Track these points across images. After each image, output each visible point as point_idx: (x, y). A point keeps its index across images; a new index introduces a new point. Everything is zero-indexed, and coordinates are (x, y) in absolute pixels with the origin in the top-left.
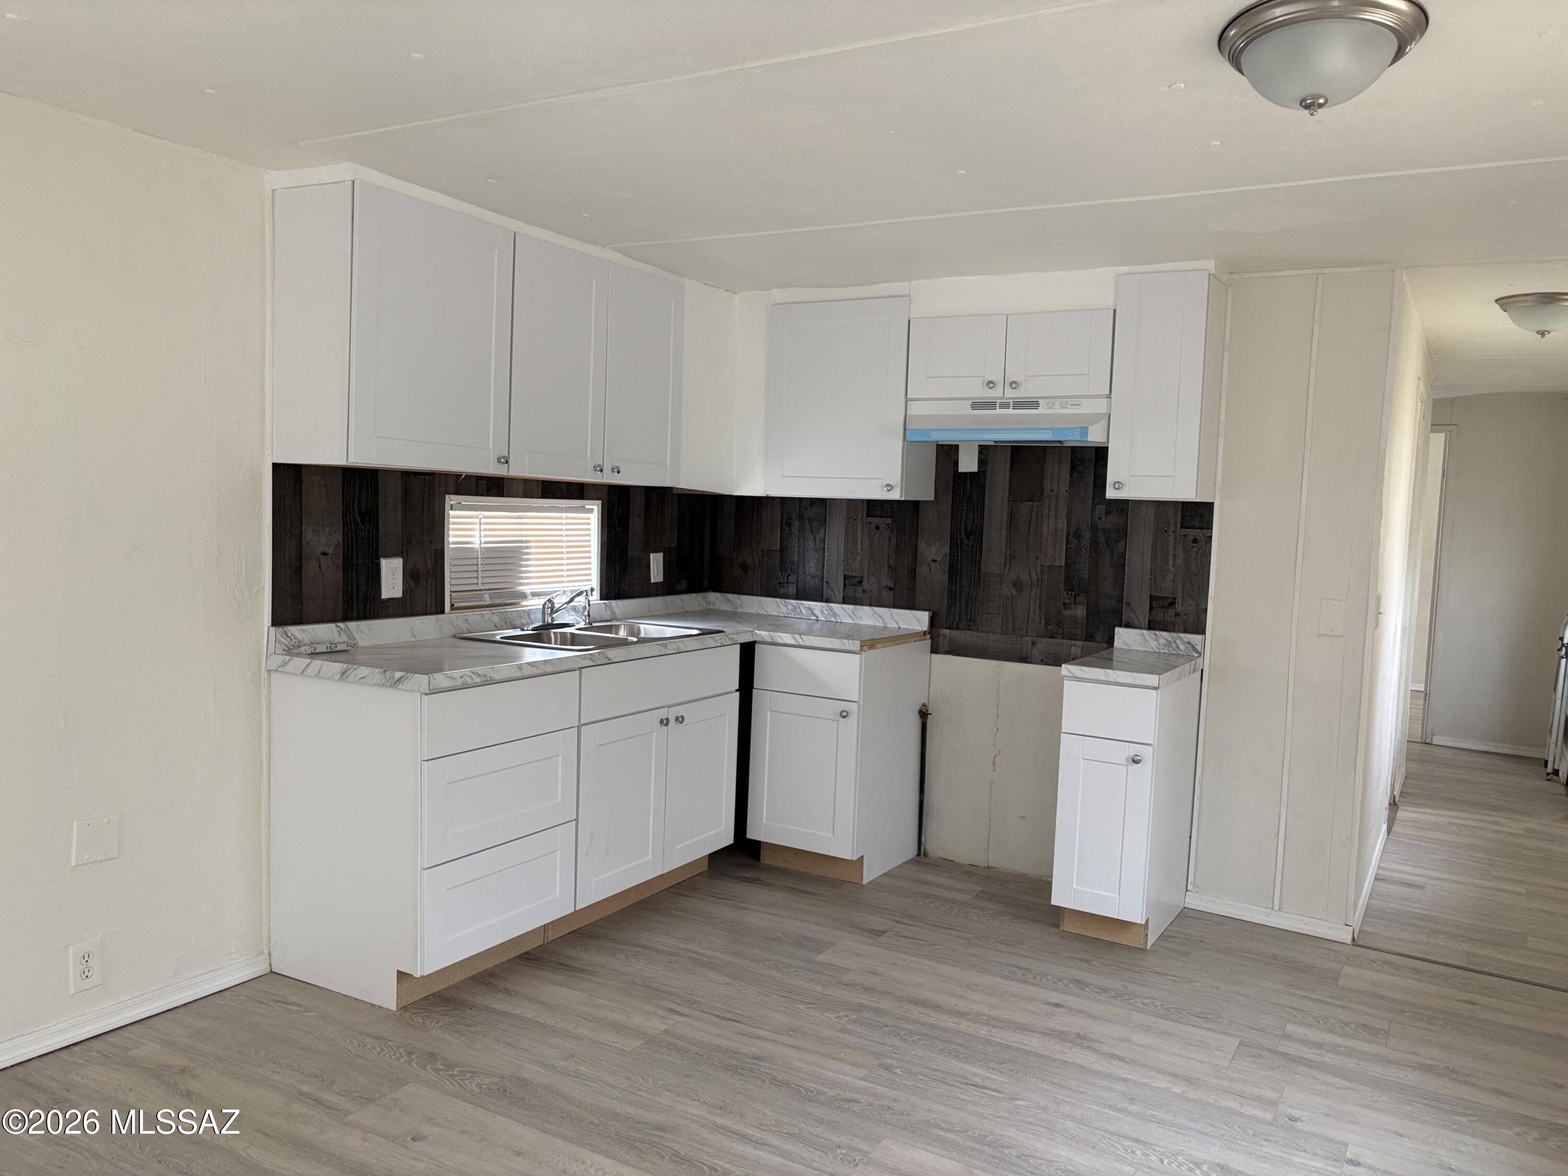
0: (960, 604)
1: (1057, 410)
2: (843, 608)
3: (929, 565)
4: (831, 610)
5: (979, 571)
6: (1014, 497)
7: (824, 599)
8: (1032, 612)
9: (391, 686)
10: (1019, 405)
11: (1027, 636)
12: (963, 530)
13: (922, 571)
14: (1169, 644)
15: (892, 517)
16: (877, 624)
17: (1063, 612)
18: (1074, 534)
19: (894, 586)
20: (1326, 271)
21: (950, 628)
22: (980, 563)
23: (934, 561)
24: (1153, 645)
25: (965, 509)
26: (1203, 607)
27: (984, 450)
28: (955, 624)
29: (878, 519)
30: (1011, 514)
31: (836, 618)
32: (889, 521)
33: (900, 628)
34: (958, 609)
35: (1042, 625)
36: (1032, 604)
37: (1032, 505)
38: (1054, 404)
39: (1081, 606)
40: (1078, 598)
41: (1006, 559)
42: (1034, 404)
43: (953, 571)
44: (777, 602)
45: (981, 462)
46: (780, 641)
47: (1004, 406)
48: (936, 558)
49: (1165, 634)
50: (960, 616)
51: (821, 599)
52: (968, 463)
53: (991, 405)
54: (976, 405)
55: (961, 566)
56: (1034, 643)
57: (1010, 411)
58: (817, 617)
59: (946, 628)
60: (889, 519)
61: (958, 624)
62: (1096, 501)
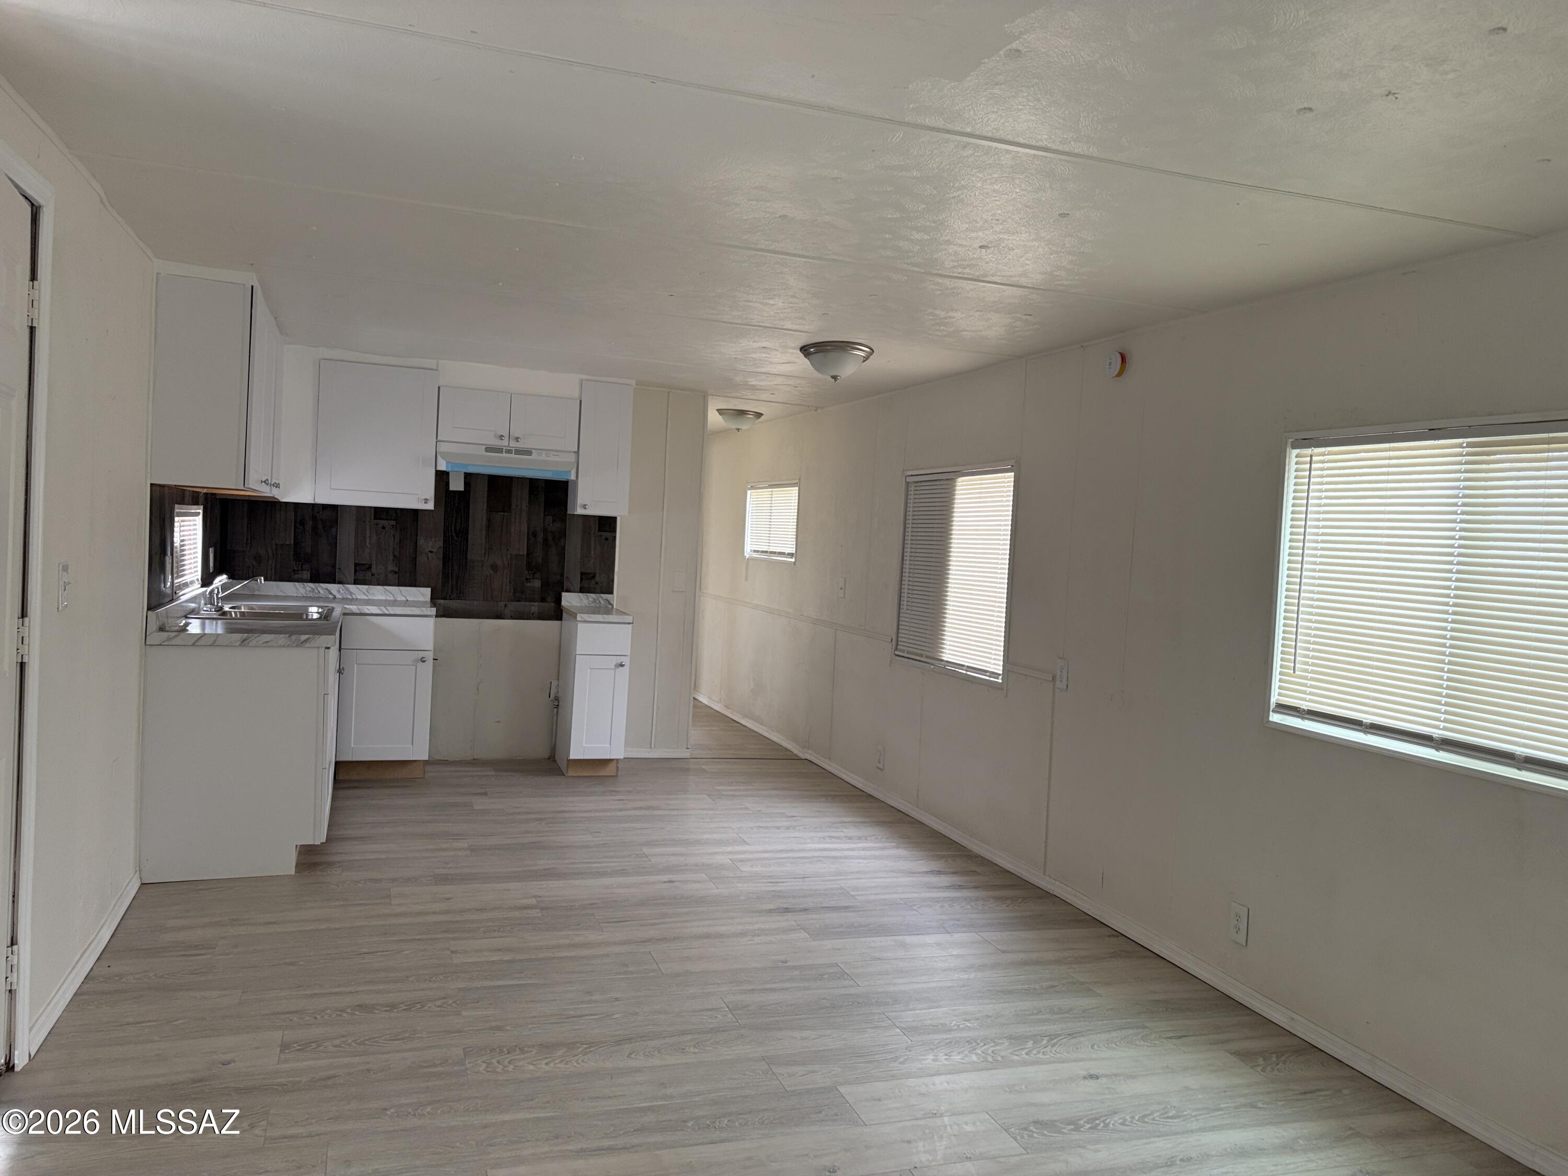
0: (452, 581)
1: (543, 457)
2: (358, 588)
3: (427, 554)
4: (347, 590)
5: (466, 558)
6: (491, 509)
7: (337, 581)
8: (504, 585)
9: (297, 646)
10: (518, 452)
11: (501, 601)
12: (453, 530)
13: (421, 559)
14: (595, 601)
15: (395, 520)
16: (388, 598)
17: (526, 584)
18: (532, 534)
19: (399, 570)
20: (673, 390)
21: (444, 599)
22: (466, 554)
23: (431, 552)
24: (585, 602)
25: (455, 516)
26: (611, 578)
27: (468, 476)
28: (448, 596)
29: (383, 521)
30: (489, 520)
31: (351, 595)
32: (393, 523)
33: (407, 600)
34: (450, 585)
35: (512, 594)
36: (505, 580)
37: (504, 515)
38: (542, 454)
39: (538, 580)
40: (535, 575)
41: (485, 550)
42: (529, 452)
43: (446, 559)
44: (295, 585)
45: (467, 484)
46: (368, 612)
47: (509, 452)
48: (432, 550)
49: (592, 595)
50: (452, 590)
51: (333, 581)
52: (457, 485)
53: (499, 450)
54: (489, 449)
55: (452, 555)
56: (506, 606)
57: (513, 456)
58: (335, 596)
59: (441, 599)
60: (394, 522)
61: (450, 596)
62: (546, 514)
